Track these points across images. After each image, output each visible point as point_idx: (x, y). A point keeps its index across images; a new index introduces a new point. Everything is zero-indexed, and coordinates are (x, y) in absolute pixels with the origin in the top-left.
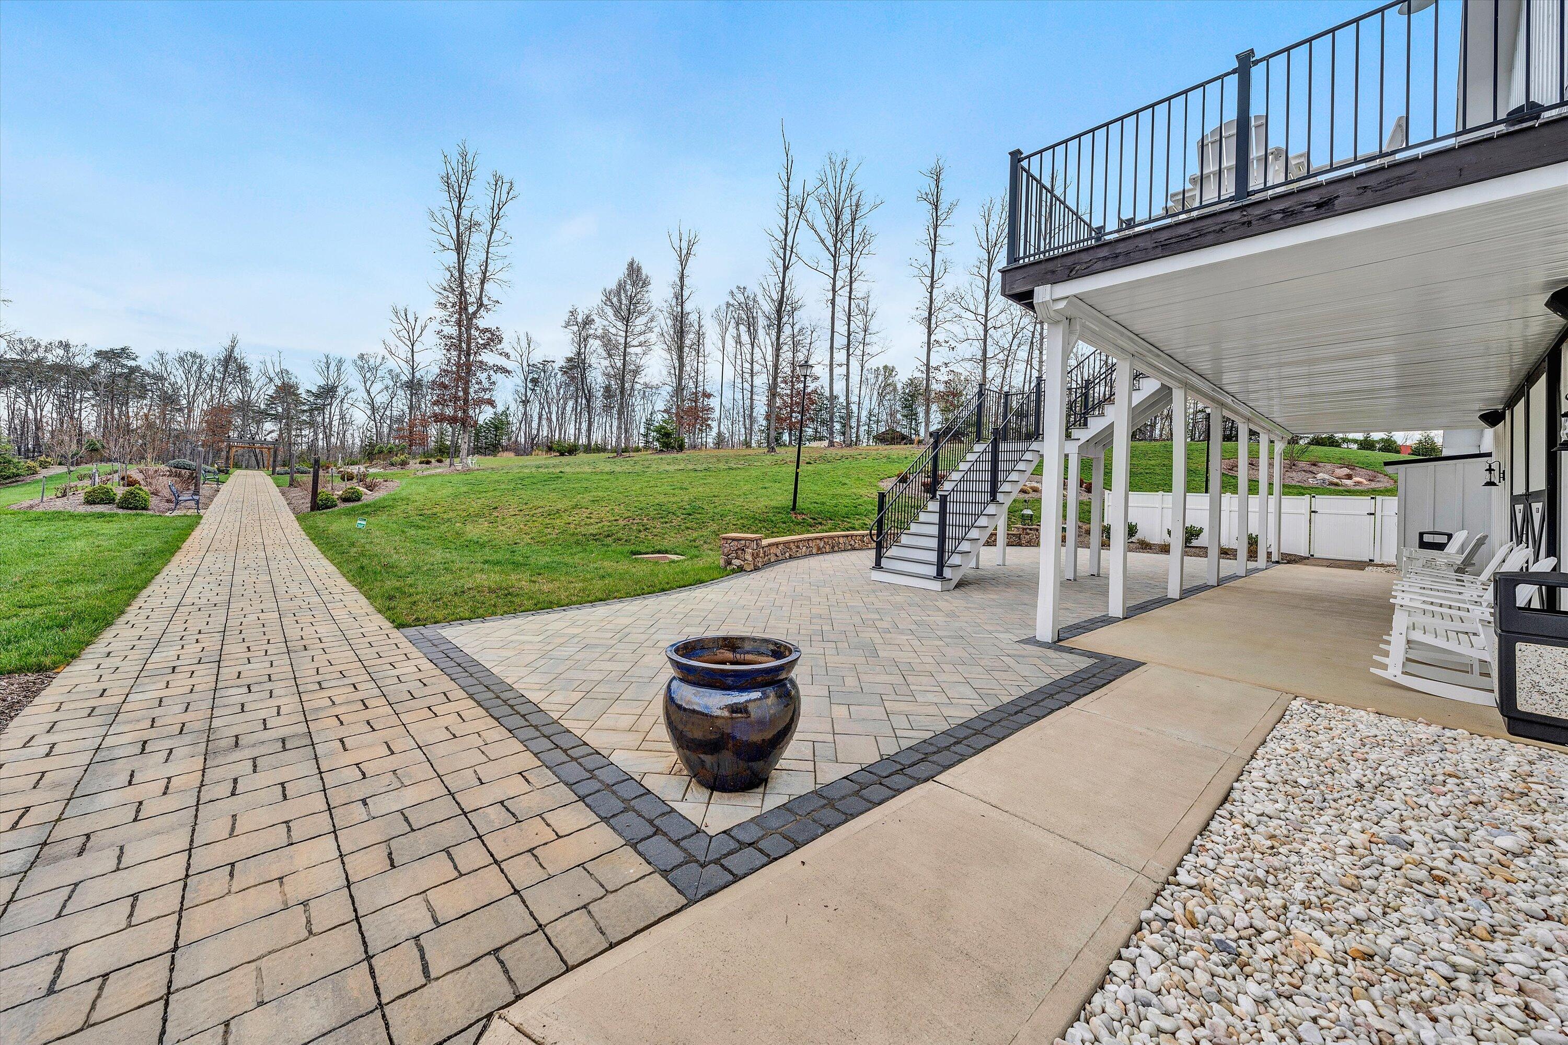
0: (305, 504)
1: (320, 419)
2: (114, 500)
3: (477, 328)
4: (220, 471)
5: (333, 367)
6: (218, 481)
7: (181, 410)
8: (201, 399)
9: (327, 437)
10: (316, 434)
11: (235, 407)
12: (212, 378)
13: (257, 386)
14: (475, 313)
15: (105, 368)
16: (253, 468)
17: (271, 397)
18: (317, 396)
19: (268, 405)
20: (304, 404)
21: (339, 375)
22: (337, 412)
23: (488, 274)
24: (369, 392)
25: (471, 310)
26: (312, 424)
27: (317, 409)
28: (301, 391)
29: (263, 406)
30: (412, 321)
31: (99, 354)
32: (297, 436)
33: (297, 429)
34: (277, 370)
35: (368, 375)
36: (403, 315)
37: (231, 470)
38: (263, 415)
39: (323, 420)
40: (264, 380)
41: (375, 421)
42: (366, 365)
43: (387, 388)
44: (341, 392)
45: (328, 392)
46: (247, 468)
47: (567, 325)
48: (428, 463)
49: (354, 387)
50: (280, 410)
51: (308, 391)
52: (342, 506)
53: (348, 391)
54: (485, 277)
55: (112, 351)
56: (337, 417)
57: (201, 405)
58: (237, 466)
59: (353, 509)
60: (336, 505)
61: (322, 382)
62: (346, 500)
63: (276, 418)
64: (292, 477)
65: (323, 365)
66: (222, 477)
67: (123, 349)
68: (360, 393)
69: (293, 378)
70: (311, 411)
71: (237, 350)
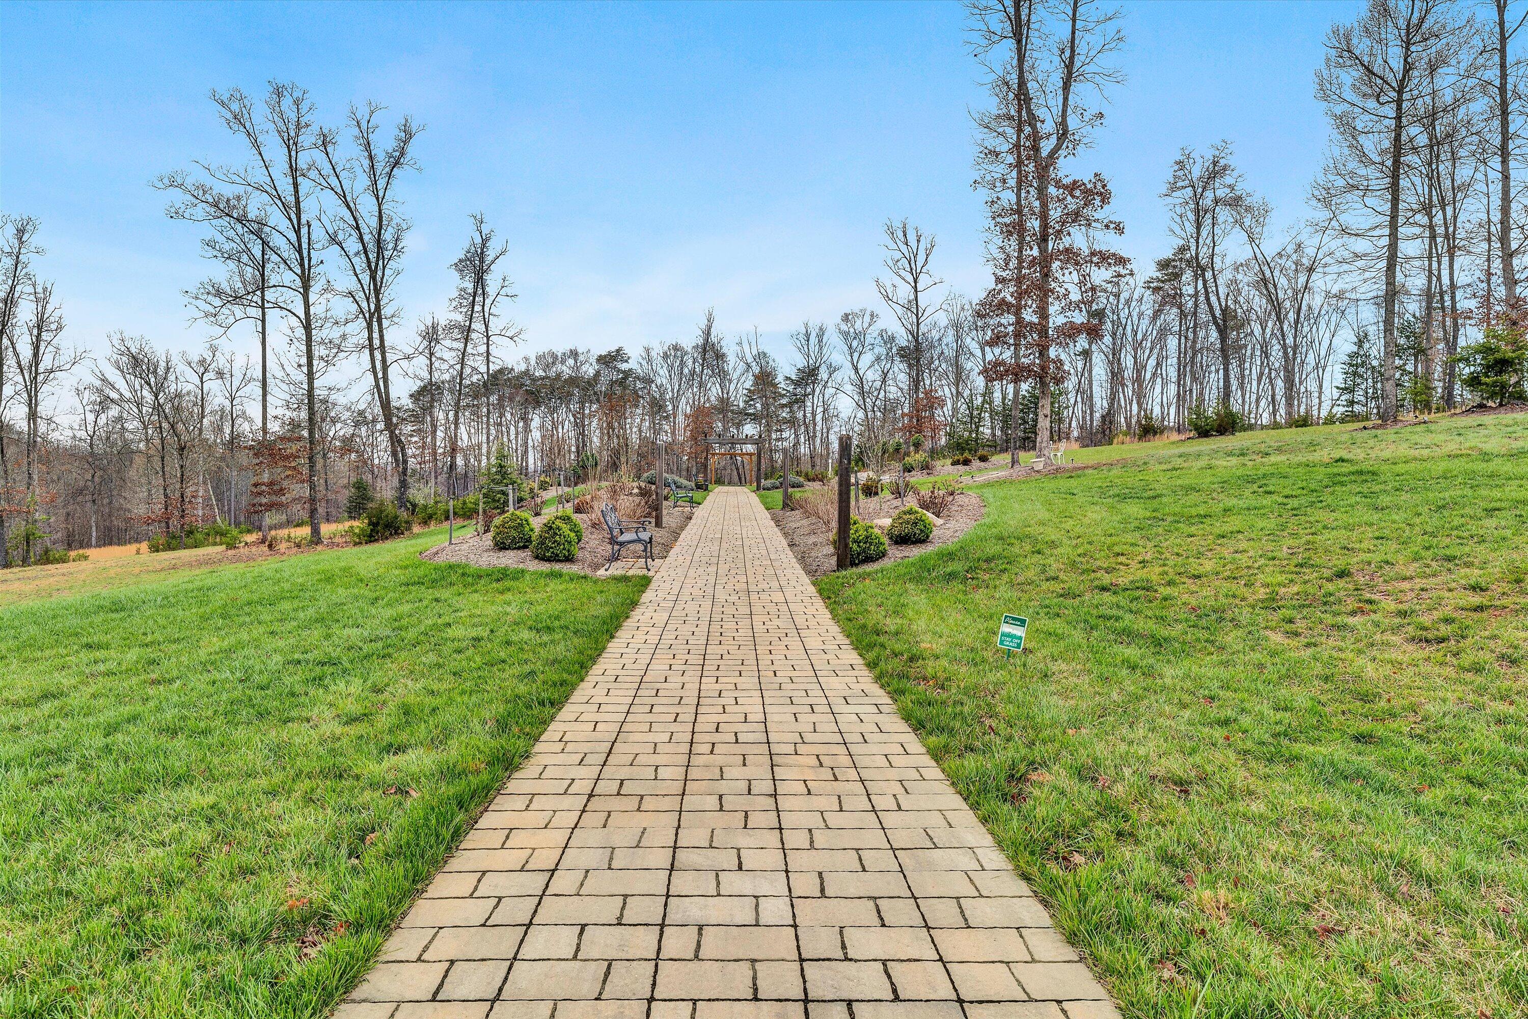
0: (826, 555)
1: (800, 415)
2: (529, 540)
3: (1058, 184)
4: (699, 487)
5: (813, 340)
6: (691, 501)
7: (667, 418)
8: (683, 400)
9: (811, 438)
10: (797, 436)
11: (715, 408)
12: (693, 373)
13: (735, 377)
14: (1053, 154)
15: (608, 376)
16: (734, 485)
17: (749, 390)
18: (797, 383)
19: (746, 402)
20: (783, 396)
21: (821, 348)
22: (821, 404)
23: (1078, 64)
24: (856, 370)
25: (1046, 147)
26: (792, 422)
27: (797, 401)
28: (780, 379)
29: (742, 405)
30: (913, 243)
31: (601, 359)
32: (778, 440)
33: (777, 431)
34: (755, 352)
35: (855, 344)
36: (900, 235)
37: (710, 487)
38: (744, 415)
39: (805, 416)
40: (742, 366)
41: (865, 410)
42: (852, 330)
43: (878, 359)
44: (823, 374)
45: (808, 376)
46: (730, 484)
47: (1173, 188)
48: (966, 462)
49: (839, 363)
50: (759, 406)
51: (787, 378)
52: (896, 554)
53: (832, 370)
54: (1070, 73)
55: (609, 354)
56: (820, 410)
57: (685, 407)
58: (719, 482)
59: (923, 562)
60: (883, 554)
61: (801, 363)
62: (902, 540)
63: (755, 418)
64: (786, 493)
65: (801, 337)
66: (697, 495)
67: (618, 351)
68: (846, 373)
69: (771, 363)
70: (790, 405)
71: (713, 332)
